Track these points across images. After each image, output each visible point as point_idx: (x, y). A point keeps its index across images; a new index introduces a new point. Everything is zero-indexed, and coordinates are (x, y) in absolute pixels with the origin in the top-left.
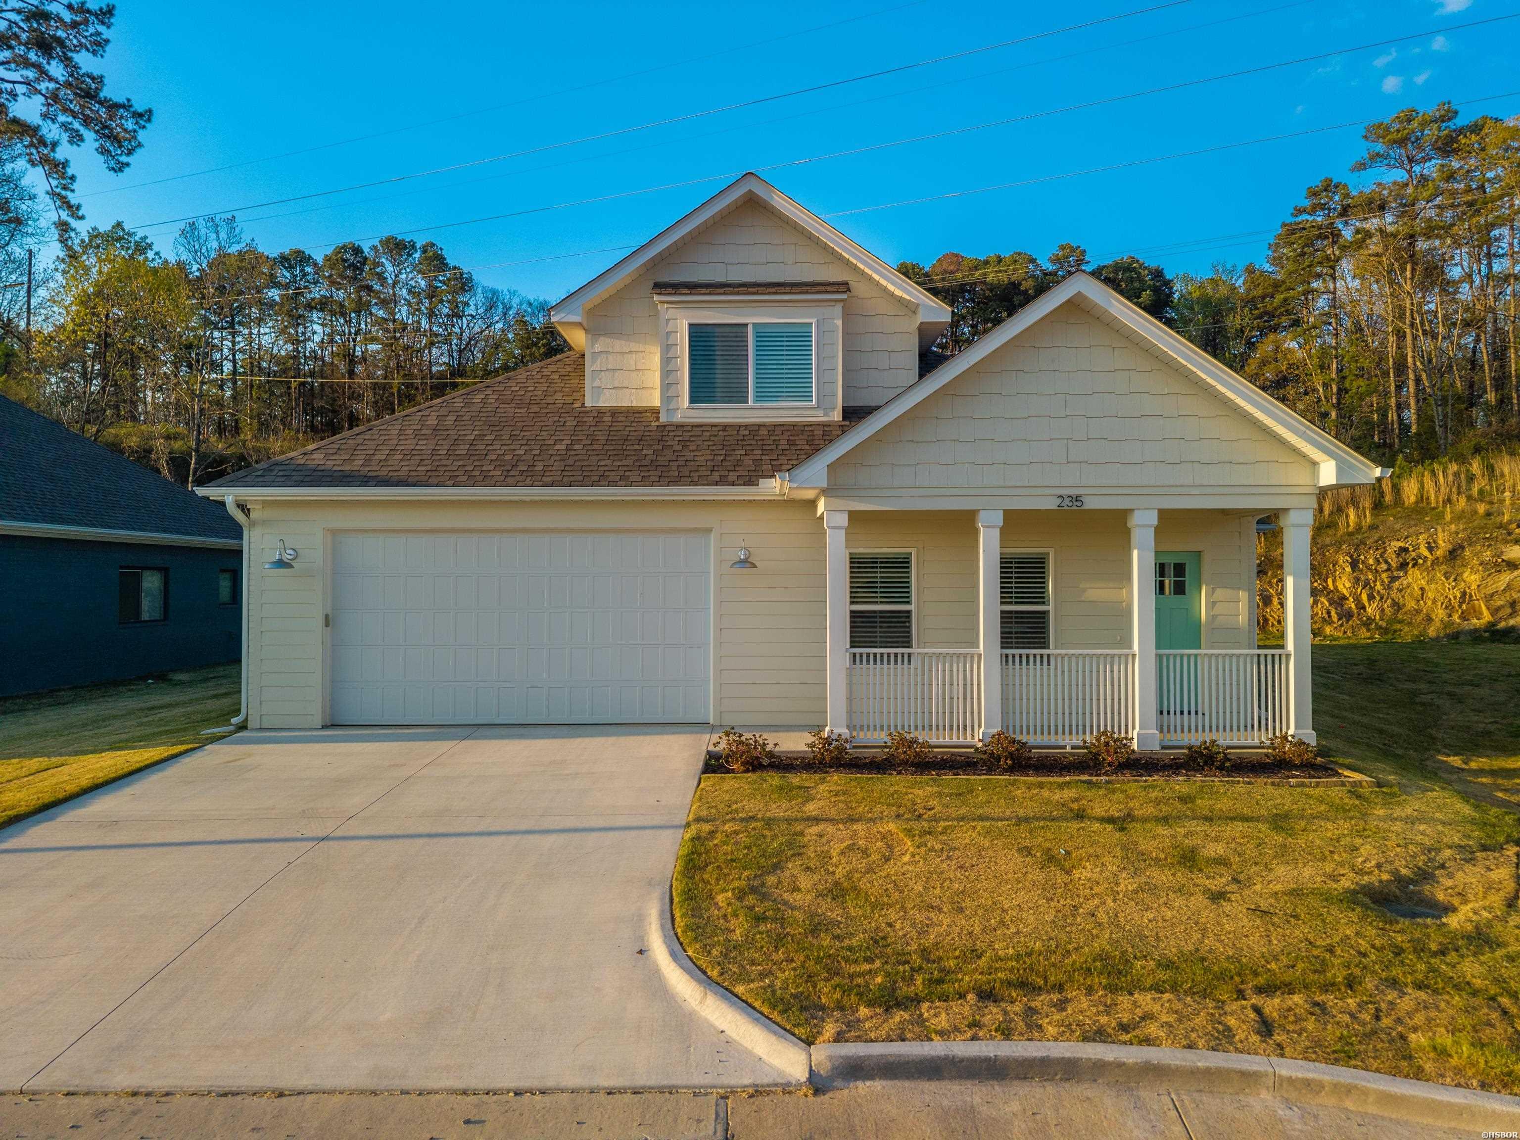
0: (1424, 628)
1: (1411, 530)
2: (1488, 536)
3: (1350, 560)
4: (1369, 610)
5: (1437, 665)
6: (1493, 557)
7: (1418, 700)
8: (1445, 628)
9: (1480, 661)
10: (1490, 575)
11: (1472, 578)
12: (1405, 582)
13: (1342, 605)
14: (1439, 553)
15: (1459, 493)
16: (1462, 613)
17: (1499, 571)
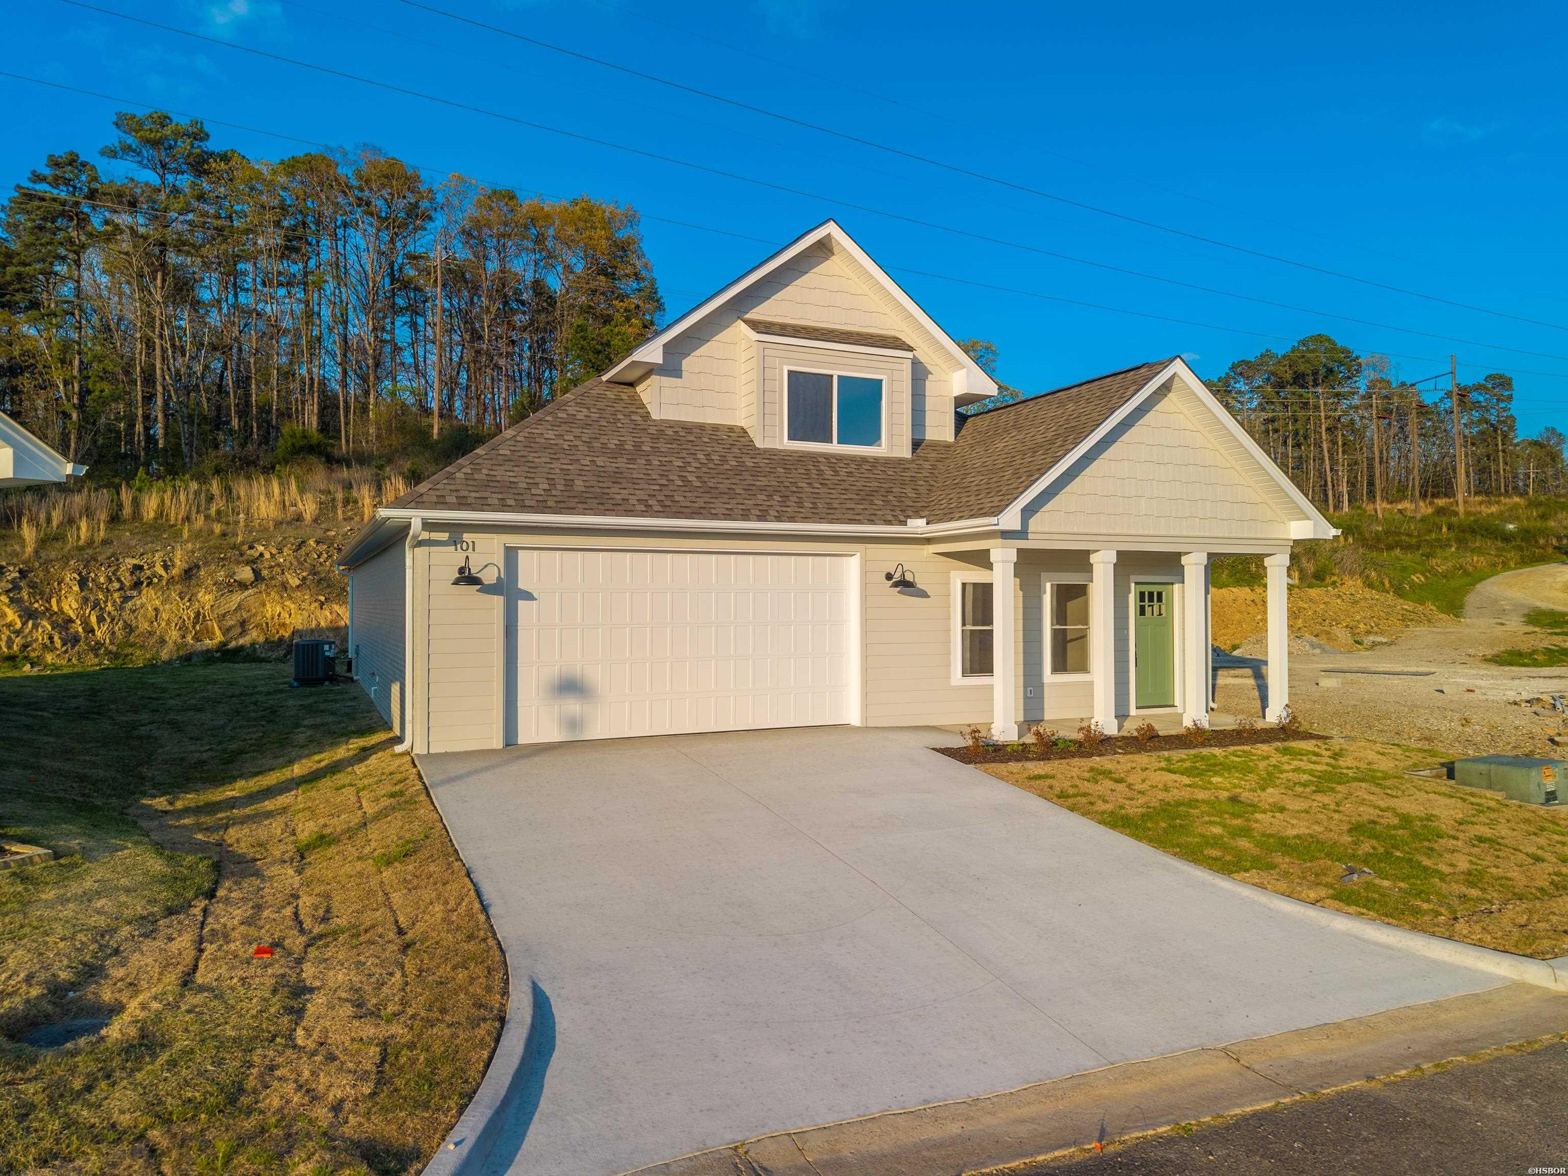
0: (157, 651)
1: (147, 547)
2: (222, 556)
3: (78, 578)
4: (98, 634)
5: (164, 690)
6: (226, 577)
7: (136, 733)
8: (178, 649)
9: (208, 683)
10: (222, 595)
11: (205, 598)
12: (138, 602)
13: (68, 629)
14: (175, 572)
15: (198, 512)
16: (196, 634)
17: (232, 591)
